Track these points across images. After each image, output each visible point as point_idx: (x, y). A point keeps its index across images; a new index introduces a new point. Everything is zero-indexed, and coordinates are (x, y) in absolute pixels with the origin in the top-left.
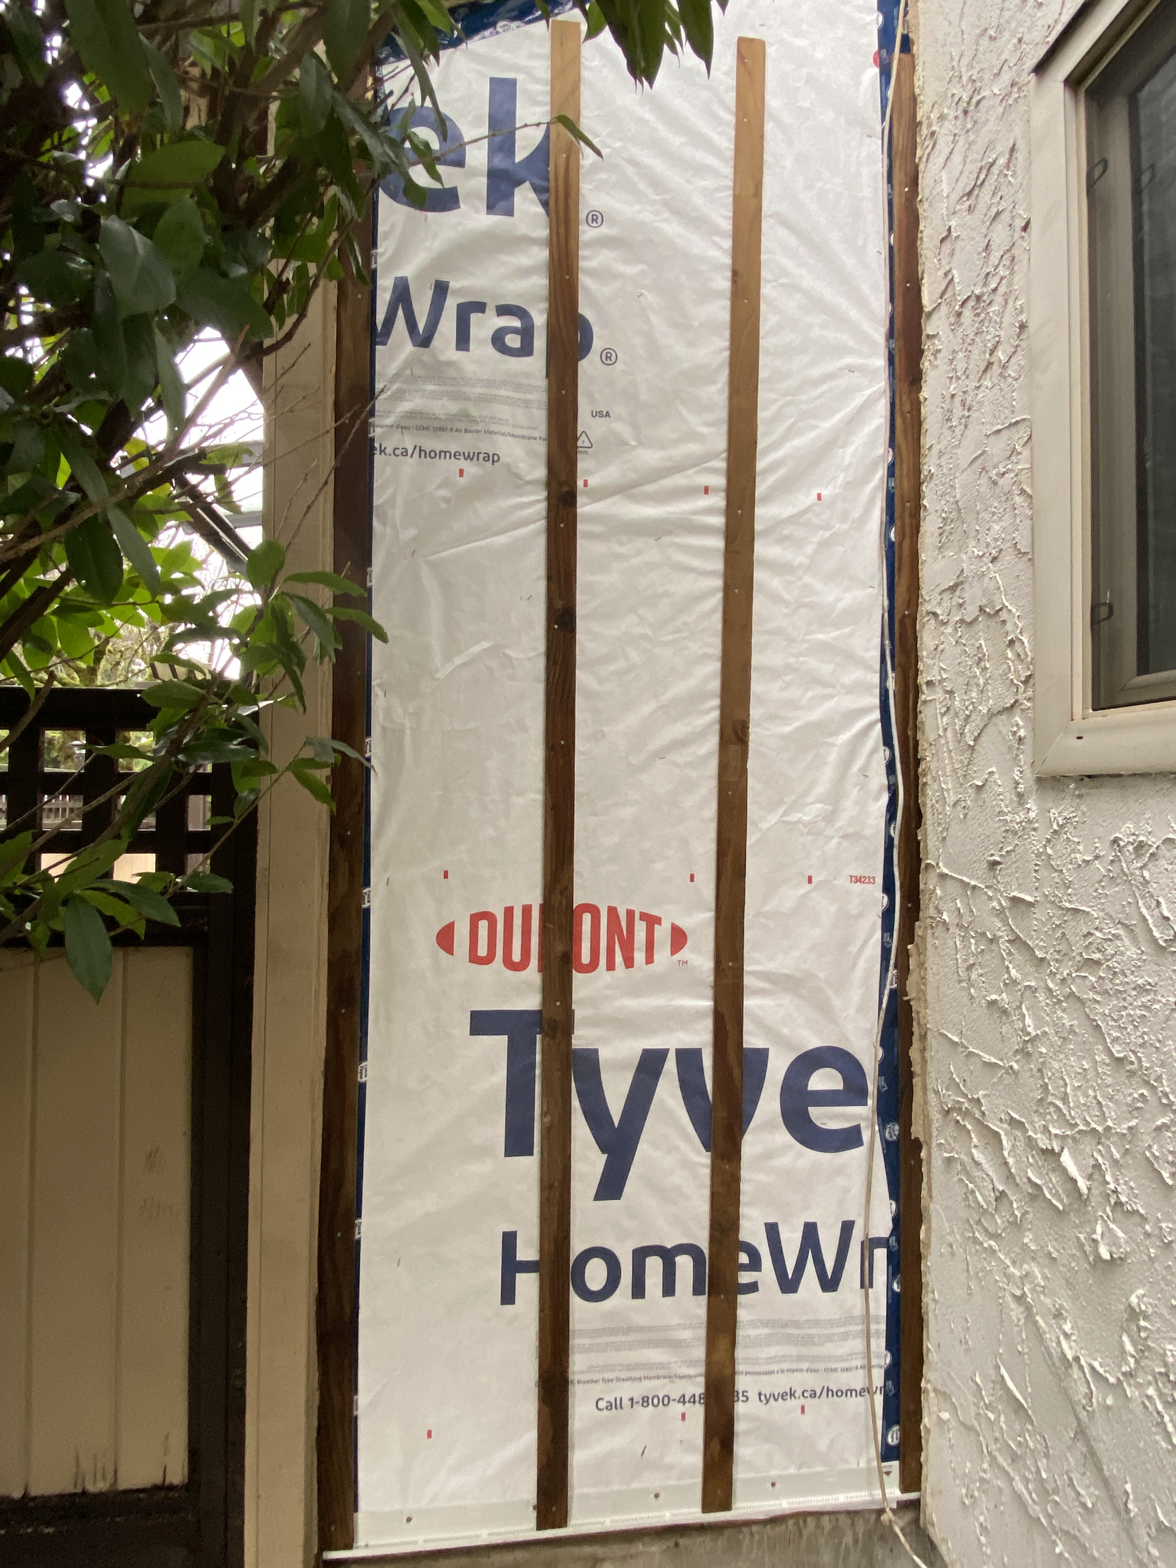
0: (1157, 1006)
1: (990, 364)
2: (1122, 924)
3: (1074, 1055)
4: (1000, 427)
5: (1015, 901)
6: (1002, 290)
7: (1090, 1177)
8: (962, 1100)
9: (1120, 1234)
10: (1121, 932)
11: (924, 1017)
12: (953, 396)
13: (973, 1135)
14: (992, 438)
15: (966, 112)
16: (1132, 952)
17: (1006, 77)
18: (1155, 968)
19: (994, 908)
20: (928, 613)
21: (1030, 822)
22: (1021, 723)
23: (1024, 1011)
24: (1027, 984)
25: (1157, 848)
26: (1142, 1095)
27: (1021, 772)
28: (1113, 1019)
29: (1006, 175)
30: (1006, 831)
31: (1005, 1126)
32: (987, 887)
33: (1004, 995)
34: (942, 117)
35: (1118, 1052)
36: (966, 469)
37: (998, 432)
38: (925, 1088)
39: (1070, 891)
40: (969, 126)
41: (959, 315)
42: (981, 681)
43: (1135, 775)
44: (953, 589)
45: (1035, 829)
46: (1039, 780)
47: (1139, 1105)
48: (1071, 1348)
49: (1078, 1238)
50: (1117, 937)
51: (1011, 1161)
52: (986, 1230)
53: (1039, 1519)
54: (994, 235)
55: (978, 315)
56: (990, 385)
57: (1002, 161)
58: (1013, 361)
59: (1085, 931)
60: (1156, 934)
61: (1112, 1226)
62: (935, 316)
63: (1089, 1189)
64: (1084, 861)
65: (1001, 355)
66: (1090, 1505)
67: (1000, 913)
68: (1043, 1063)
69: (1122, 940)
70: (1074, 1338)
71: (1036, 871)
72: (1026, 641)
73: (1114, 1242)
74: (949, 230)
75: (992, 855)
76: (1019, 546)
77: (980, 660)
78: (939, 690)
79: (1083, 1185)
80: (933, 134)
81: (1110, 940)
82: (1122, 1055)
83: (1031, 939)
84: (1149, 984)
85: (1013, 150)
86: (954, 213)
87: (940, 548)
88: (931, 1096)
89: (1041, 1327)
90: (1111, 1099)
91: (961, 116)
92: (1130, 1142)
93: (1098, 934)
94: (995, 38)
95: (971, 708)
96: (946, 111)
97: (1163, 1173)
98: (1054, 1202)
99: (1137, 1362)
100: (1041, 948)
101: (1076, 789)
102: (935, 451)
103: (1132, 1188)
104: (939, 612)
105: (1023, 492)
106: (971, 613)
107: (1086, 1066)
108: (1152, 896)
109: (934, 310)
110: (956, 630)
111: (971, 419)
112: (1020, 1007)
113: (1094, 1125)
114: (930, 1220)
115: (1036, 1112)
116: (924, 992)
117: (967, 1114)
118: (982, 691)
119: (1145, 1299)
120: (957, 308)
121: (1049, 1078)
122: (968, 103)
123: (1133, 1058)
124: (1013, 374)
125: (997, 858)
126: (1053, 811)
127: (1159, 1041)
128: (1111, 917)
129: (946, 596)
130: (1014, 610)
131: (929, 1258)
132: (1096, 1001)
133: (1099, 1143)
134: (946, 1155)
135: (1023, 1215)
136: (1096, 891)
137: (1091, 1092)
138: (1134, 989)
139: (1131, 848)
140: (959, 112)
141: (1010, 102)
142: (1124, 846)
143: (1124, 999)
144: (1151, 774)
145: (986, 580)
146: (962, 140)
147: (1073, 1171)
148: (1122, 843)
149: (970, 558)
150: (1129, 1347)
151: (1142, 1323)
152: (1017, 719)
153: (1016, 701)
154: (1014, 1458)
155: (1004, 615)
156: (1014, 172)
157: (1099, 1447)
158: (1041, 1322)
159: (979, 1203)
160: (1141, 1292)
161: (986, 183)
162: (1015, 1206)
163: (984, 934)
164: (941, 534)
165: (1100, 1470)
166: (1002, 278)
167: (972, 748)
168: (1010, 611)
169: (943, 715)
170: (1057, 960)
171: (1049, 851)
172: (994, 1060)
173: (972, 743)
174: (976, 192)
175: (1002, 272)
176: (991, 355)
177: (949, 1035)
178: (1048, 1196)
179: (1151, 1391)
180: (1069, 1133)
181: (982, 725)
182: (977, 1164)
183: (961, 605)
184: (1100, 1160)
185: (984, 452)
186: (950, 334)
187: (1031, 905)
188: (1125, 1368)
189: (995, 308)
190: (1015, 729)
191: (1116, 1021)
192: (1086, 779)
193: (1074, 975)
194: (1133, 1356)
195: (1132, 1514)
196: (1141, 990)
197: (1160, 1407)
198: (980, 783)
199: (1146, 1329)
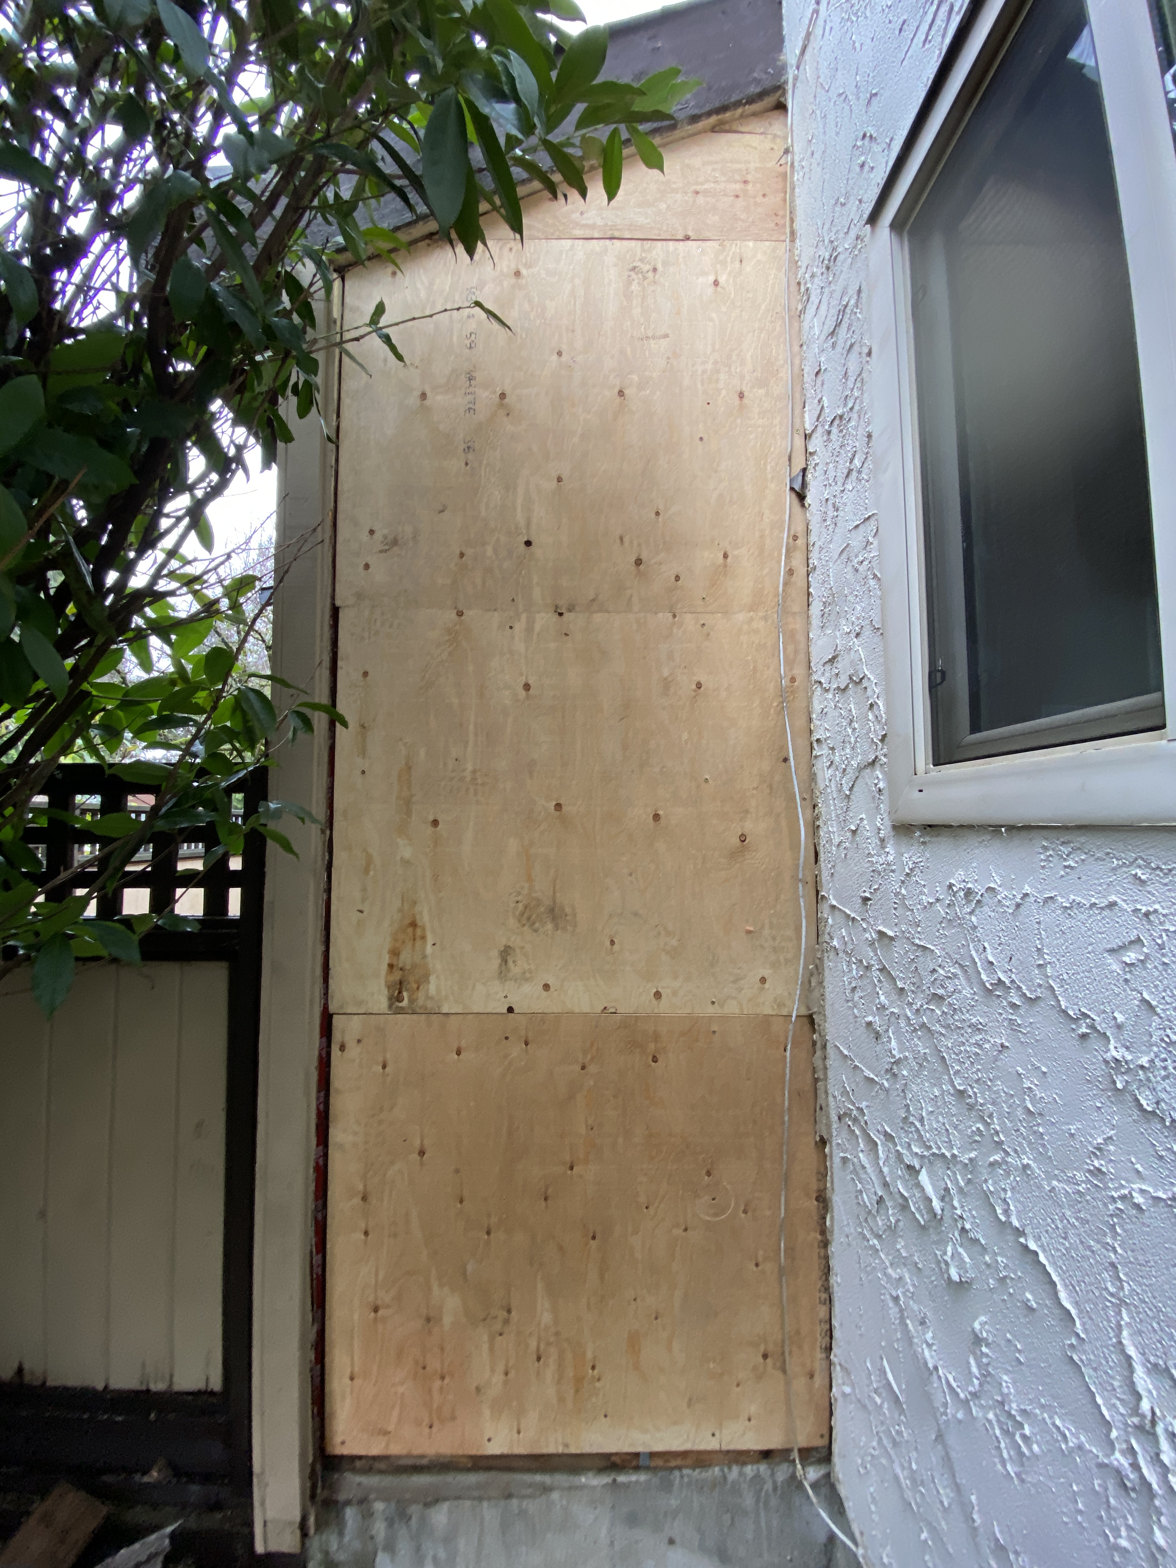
0: (987, 1046)
1: (850, 471)
2: (959, 964)
3: (928, 1081)
4: (858, 522)
5: (881, 934)
6: (857, 408)
7: (942, 1199)
8: (852, 1107)
9: (967, 1260)
10: (958, 971)
11: (824, 1030)
12: (827, 500)
13: (860, 1140)
14: (853, 532)
15: (828, 268)
16: (967, 992)
17: (852, 235)
18: (986, 1009)
19: (867, 939)
20: (816, 682)
21: (889, 864)
22: (880, 776)
23: (891, 1035)
24: (892, 1010)
25: (982, 895)
26: (978, 1129)
27: (882, 820)
28: (955, 1053)
29: (856, 313)
30: (873, 871)
31: (882, 1137)
32: (862, 920)
33: (877, 1018)
34: (813, 276)
35: (960, 1084)
36: (836, 561)
37: (857, 527)
38: (826, 1092)
39: (919, 929)
40: (831, 279)
41: (829, 433)
42: (853, 740)
43: (961, 826)
44: (832, 661)
45: (893, 871)
46: (894, 827)
47: (977, 1138)
48: (932, 1357)
49: (936, 1254)
50: (955, 975)
51: (885, 1170)
52: (871, 1229)
53: (910, 1504)
54: (850, 364)
55: (841, 431)
56: (851, 488)
57: (852, 302)
58: (866, 465)
59: (931, 968)
60: (984, 977)
61: (960, 1250)
62: (814, 436)
63: (942, 1210)
64: (928, 902)
65: (857, 462)
66: (946, 1504)
67: (872, 944)
68: (906, 1084)
69: (959, 979)
70: (934, 1348)
71: (895, 909)
72: (881, 704)
73: (961, 1265)
74: (821, 365)
75: (865, 891)
76: (874, 623)
77: (851, 721)
78: (824, 746)
79: (936, 1204)
80: (807, 289)
81: (950, 978)
82: (962, 1088)
83: (893, 970)
84: (981, 1023)
85: (859, 291)
86: (823, 350)
87: (822, 627)
88: (831, 1099)
89: (910, 1331)
90: (956, 1128)
91: (825, 272)
92: (971, 1173)
93: (941, 971)
94: (845, 204)
95: (846, 762)
96: (815, 270)
97: (997, 1208)
98: (918, 1216)
99: (981, 1385)
100: (901, 979)
101: (920, 836)
102: (817, 546)
103: (974, 1217)
104: (823, 681)
105: (875, 576)
106: (843, 681)
107: (937, 1094)
108: (979, 941)
109: (813, 431)
110: (834, 696)
111: (839, 518)
112: (888, 1031)
113: (944, 1151)
114: (832, 1210)
115: (902, 1128)
116: (823, 1007)
117: (855, 1120)
118: (853, 749)
119: (986, 1327)
120: (827, 427)
121: (910, 1100)
122: (829, 260)
123: (971, 1093)
124: (866, 477)
125: (867, 895)
126: (905, 855)
127: (990, 1080)
128: (950, 956)
129: (828, 667)
130: (872, 678)
131: (833, 1244)
132: (944, 1035)
133: (948, 1168)
134: (842, 1155)
135: (898, 1221)
136: (938, 931)
137: (940, 1118)
138: (969, 1026)
139: (962, 894)
140: (824, 268)
141: (856, 253)
142: (956, 892)
143: (962, 1035)
144: (974, 827)
145: (852, 652)
146: (826, 291)
147: (929, 1190)
148: (955, 889)
149: (841, 635)
150: (975, 1370)
151: (984, 1349)
152: (878, 772)
153: (876, 757)
154: (895, 1444)
155: (865, 683)
156: (861, 309)
157: (953, 1454)
158: (910, 1326)
159: (865, 1203)
160: (983, 1318)
161: (843, 322)
162: (890, 1212)
163: (861, 961)
164: (823, 615)
165: (954, 1476)
166: (856, 399)
167: (848, 797)
168: (869, 679)
169: (828, 768)
170: (913, 992)
171: (903, 891)
172: (872, 1076)
173: (848, 793)
174: (836, 330)
175: (856, 393)
176: (851, 463)
177: (842, 1048)
178: (913, 1209)
179: (991, 1416)
180: (925, 1153)
181: (854, 778)
182: (864, 1167)
183: (837, 675)
184: (949, 1186)
185: (848, 545)
186: (824, 449)
187: (892, 939)
188: (971, 1389)
189: (853, 423)
190: (876, 781)
191: (957, 1055)
192: (928, 829)
193: (925, 1007)
194: (978, 1379)
195: (976, 1524)
196: (977, 1028)
197: (998, 1432)
198: (854, 828)
199: (987, 1356)
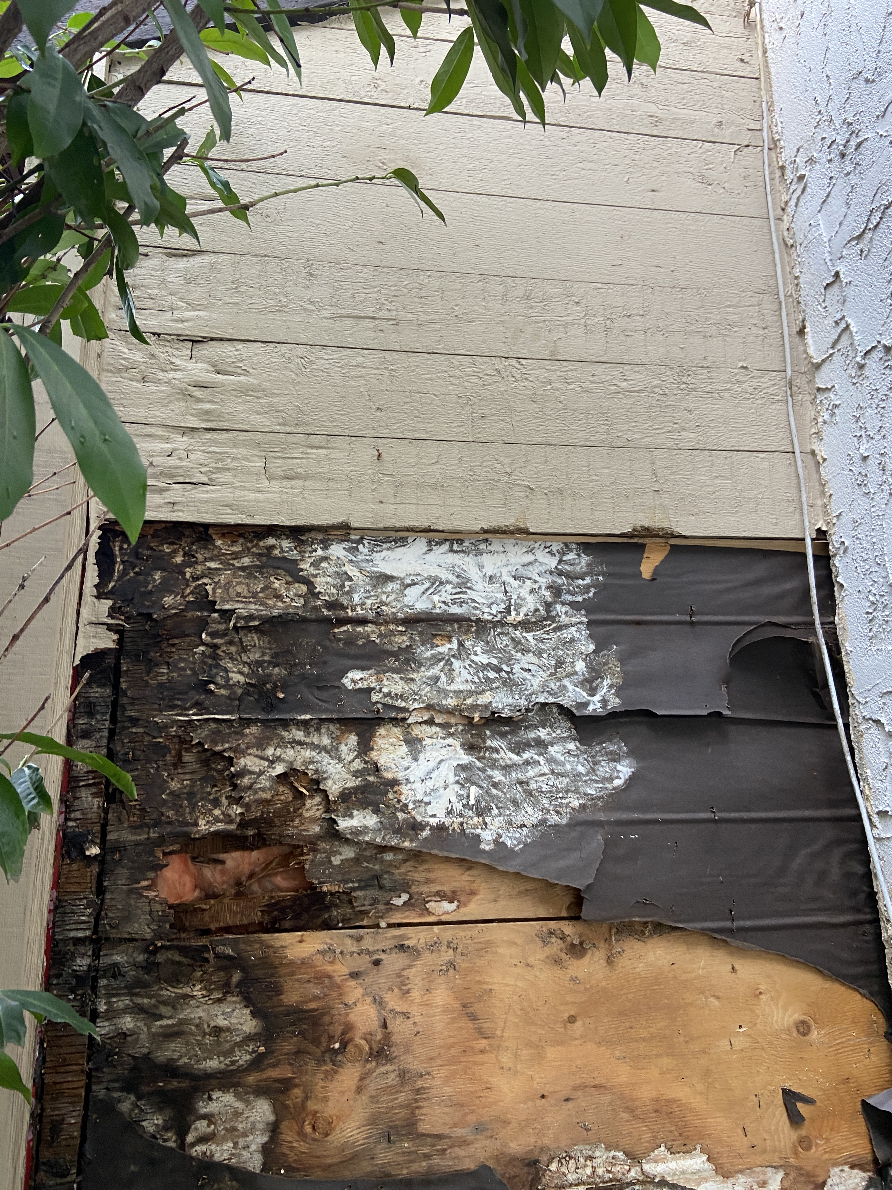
34: (811, 162)
40: (849, 169)
41: (861, 367)
74: (837, 274)
80: (800, 178)
86: (842, 257)
91: (837, 159)
96: (815, 154)
120: (858, 359)
122: (845, 146)
140: (834, 155)
174: (868, 235)
